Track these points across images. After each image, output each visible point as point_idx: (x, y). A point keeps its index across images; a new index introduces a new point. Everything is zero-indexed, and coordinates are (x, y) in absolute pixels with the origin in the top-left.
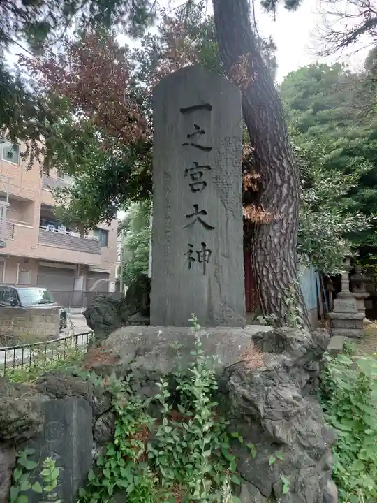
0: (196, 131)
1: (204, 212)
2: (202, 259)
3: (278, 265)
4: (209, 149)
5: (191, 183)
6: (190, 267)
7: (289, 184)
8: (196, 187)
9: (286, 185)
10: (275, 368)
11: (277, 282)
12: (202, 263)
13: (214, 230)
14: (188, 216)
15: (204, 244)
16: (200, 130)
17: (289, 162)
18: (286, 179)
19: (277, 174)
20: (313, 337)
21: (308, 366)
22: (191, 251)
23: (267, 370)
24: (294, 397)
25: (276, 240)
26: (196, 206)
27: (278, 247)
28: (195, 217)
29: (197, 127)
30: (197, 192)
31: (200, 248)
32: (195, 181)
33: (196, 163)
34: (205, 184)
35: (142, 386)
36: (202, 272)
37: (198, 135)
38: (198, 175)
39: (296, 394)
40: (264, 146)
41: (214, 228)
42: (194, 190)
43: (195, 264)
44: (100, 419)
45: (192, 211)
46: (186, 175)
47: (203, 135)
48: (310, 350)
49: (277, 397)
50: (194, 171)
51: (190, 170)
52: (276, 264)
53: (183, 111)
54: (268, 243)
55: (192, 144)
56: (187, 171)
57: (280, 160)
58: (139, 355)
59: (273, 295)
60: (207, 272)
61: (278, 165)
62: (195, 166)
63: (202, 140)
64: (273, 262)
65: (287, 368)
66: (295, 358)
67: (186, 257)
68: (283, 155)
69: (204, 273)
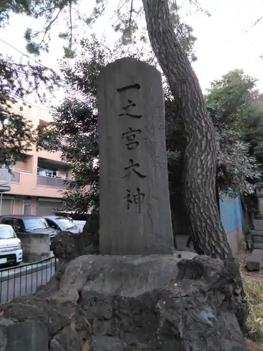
0: (130, 104)
1: (138, 165)
2: (137, 201)
3: (202, 200)
4: (139, 117)
5: (127, 143)
6: (128, 208)
7: (207, 138)
8: (130, 146)
9: (204, 139)
10: (193, 293)
11: (201, 213)
12: (138, 204)
13: (145, 178)
14: (125, 169)
15: (138, 190)
16: (132, 103)
17: (206, 122)
18: (204, 134)
19: (197, 131)
20: (225, 265)
21: (223, 288)
22: (129, 195)
23: (187, 296)
24: (209, 319)
25: (199, 181)
26: (131, 161)
27: (201, 186)
28: (131, 169)
29: (130, 102)
30: (132, 150)
31: (136, 193)
32: (130, 142)
33: (131, 129)
34: (137, 143)
35: (91, 305)
36: (138, 211)
37: (131, 107)
38: (132, 137)
39: (211, 315)
40: (187, 111)
41: (145, 177)
42: (130, 149)
43: (132, 205)
44: (55, 337)
45: (128, 164)
46: (123, 138)
47: (135, 107)
48: (223, 276)
49: (194, 320)
50: (129, 134)
51: (126, 133)
52: (199, 200)
53: (119, 90)
54: (193, 184)
55: (127, 114)
56: (123, 134)
57: (199, 120)
58: (90, 280)
59: (198, 224)
60: (142, 211)
61: (198, 124)
62: (129, 130)
63: (134, 111)
64: (197, 198)
65: (203, 292)
66: (210, 284)
67: (125, 200)
68: (202, 117)
69: (140, 213)
